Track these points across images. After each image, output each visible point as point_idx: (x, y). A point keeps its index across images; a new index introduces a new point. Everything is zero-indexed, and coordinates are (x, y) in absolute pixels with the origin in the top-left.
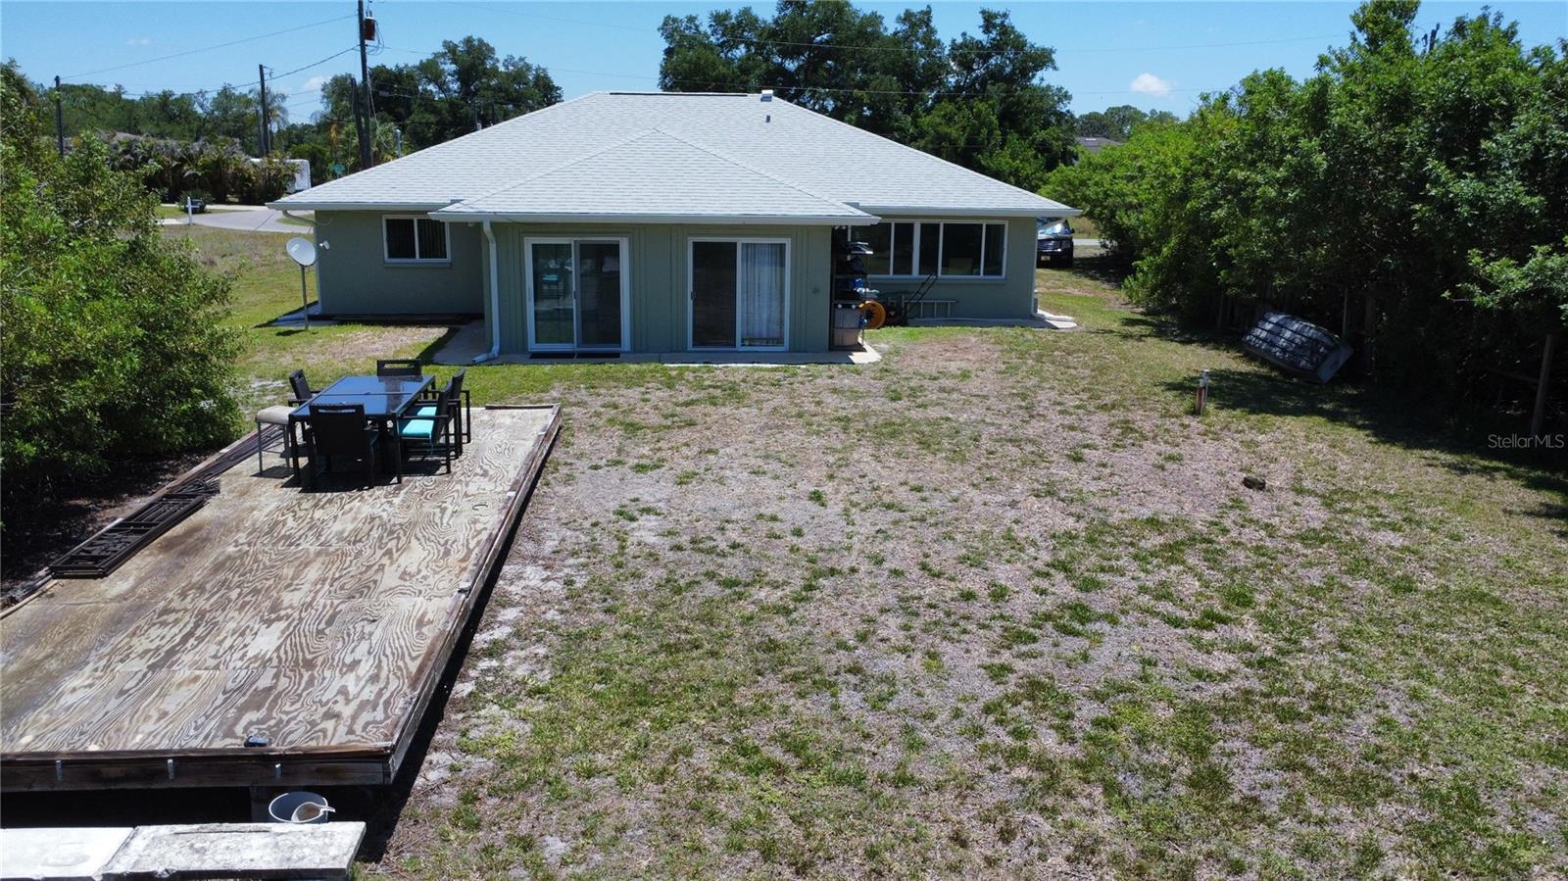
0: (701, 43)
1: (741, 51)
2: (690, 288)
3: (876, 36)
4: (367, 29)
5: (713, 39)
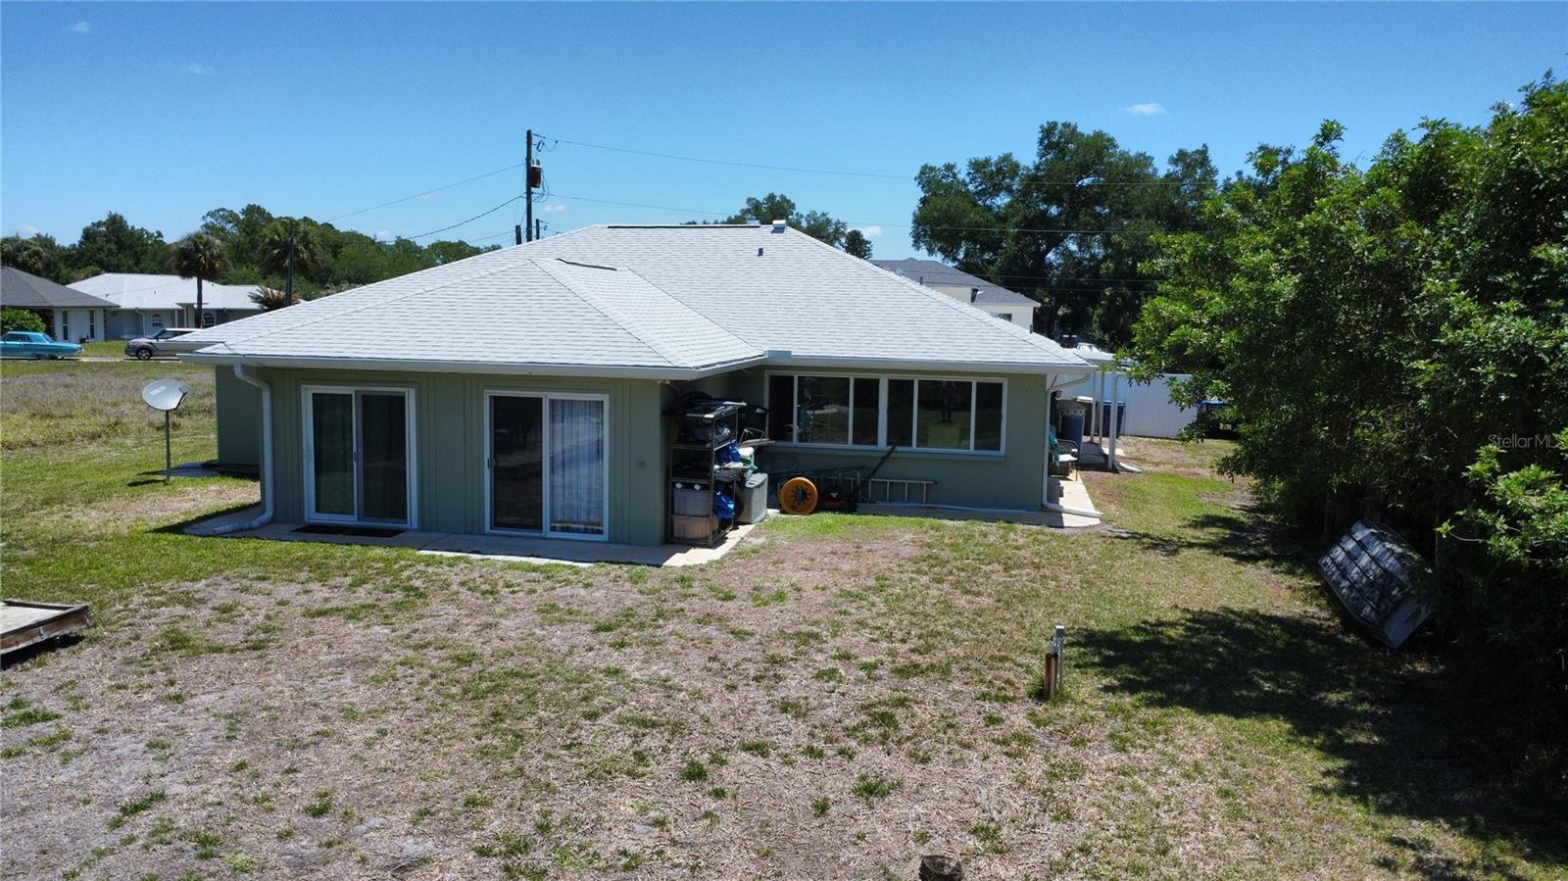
0: (958, 192)
1: (1002, 200)
2: (487, 455)
3: (1140, 178)
4: (534, 177)
5: (971, 187)
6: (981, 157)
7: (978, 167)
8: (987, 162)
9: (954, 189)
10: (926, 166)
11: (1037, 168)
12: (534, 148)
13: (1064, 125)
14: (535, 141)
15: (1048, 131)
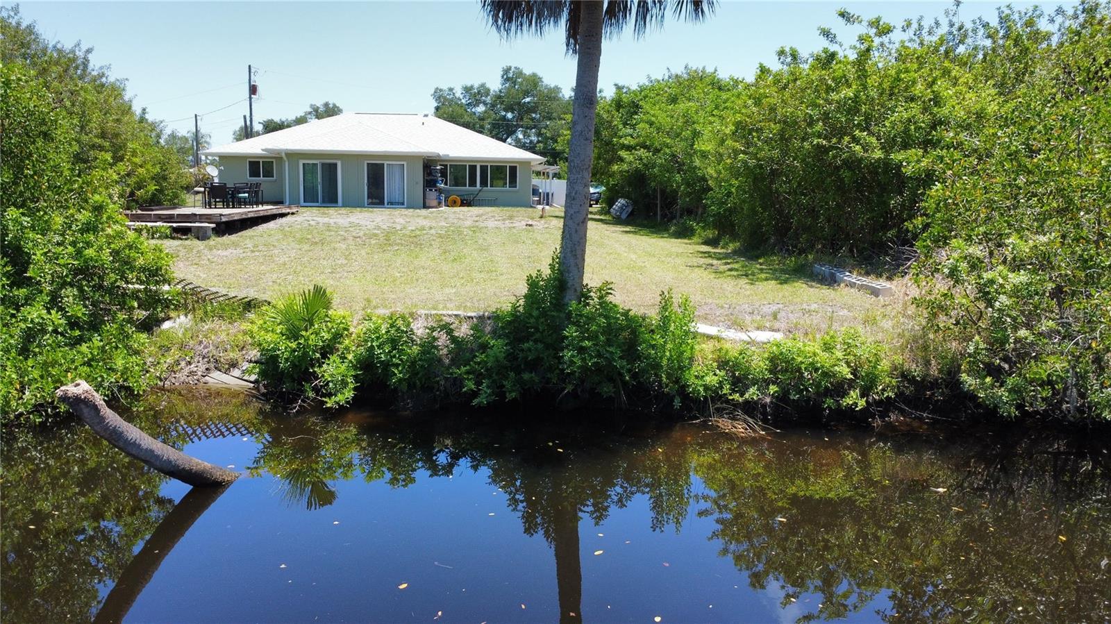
0: (456, 103)
1: (481, 109)
2: (366, 181)
3: (556, 99)
4: (253, 90)
5: (463, 101)
6: (469, 85)
7: (467, 90)
8: (472, 87)
9: (453, 102)
10: (437, 88)
11: (500, 91)
12: (252, 74)
13: (515, 68)
14: (253, 70)
15: (507, 71)
